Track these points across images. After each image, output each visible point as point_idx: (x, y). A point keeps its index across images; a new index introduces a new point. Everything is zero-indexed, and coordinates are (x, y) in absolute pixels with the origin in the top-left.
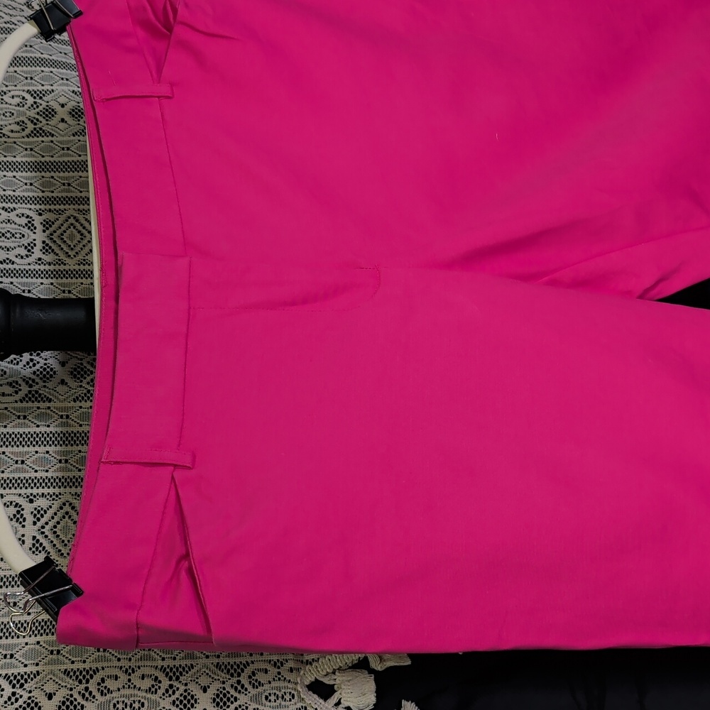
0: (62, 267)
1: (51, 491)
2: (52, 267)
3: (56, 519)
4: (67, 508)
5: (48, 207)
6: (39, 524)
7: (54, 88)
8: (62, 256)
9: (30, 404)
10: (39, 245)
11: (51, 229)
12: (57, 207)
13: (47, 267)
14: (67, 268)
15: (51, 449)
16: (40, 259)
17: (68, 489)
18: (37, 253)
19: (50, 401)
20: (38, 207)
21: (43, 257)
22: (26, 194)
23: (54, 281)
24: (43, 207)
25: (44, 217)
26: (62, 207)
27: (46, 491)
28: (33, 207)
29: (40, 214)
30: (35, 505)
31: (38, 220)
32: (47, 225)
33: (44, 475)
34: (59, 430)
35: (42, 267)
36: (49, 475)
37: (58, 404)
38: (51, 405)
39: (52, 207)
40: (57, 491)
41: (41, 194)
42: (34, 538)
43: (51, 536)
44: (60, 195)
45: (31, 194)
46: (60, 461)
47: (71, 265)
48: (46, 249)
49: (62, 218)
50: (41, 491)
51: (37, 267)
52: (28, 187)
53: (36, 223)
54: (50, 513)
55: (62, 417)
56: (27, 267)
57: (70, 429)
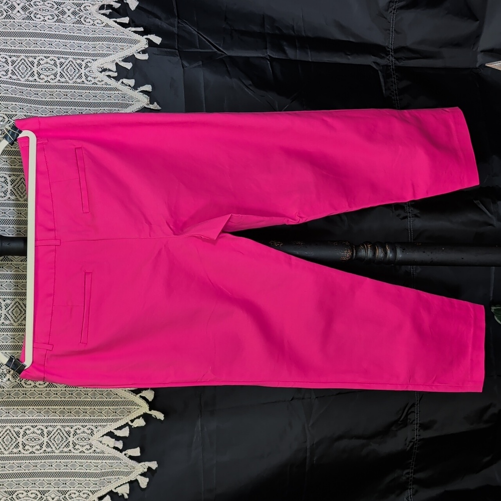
0: (18, 202)
1: (12, 297)
2: (14, 202)
3: (13, 308)
4: (17, 304)
5: (13, 173)
6: (7, 310)
7: (17, 113)
8: (18, 197)
9: (4, 262)
10: (9, 191)
11: (14, 184)
12: (17, 173)
13: (12, 202)
14: (20, 202)
15: (12, 281)
16: (9, 198)
17: (18, 297)
18: (8, 195)
19: (12, 261)
20: (9, 173)
21: (11, 197)
22: (4, 167)
23: (15, 208)
24: (11, 173)
25: (11, 178)
26: (19, 173)
27: (10, 297)
28: (7, 173)
29: (10, 177)
30: (6, 302)
31: (9, 179)
32: (13, 181)
33: (9, 291)
34: (15, 273)
35: (10, 202)
36: (11, 291)
37: (15, 263)
38: (12, 263)
39: (15, 173)
40: (14, 297)
41: (10, 167)
42: (5, 315)
43: (11, 314)
44: (18, 167)
45: (6, 167)
46: (15, 286)
47: (22, 201)
48: (12, 193)
49: (19, 179)
50: (8, 297)
51: (8, 202)
52: (5, 163)
53: (8, 181)
54: (11, 305)
55: (16, 268)
56: (4, 202)
57: (19, 273)
